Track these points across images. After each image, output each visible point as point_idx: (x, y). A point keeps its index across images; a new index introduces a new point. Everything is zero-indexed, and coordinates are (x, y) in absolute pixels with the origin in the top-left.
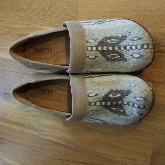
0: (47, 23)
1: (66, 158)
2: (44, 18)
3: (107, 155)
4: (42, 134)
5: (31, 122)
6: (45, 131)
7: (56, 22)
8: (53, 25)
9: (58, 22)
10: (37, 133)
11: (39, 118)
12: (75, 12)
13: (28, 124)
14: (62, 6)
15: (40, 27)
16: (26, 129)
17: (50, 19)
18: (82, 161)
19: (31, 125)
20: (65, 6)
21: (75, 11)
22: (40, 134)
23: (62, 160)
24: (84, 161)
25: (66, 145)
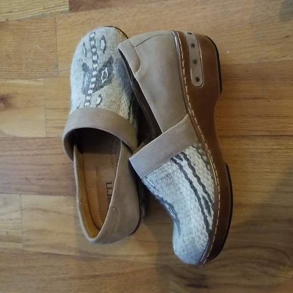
0: (15, 75)
1: (69, 275)
2: (8, 68)
3: (128, 256)
4: (29, 246)
5: (9, 231)
6: (33, 240)
7: (27, 71)
8: (24, 76)
9: (31, 71)
10: (20, 246)
11: (20, 221)
12: (53, 54)
13: (5, 234)
14: (34, 47)
15: (4, 82)
16: (3, 243)
17: (18, 68)
18: (93, 273)
19: (10, 234)
20: (38, 46)
21: (53, 52)
22: (24, 246)
23: (64, 279)
24: (97, 273)
25: (66, 255)
